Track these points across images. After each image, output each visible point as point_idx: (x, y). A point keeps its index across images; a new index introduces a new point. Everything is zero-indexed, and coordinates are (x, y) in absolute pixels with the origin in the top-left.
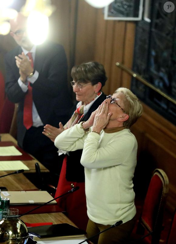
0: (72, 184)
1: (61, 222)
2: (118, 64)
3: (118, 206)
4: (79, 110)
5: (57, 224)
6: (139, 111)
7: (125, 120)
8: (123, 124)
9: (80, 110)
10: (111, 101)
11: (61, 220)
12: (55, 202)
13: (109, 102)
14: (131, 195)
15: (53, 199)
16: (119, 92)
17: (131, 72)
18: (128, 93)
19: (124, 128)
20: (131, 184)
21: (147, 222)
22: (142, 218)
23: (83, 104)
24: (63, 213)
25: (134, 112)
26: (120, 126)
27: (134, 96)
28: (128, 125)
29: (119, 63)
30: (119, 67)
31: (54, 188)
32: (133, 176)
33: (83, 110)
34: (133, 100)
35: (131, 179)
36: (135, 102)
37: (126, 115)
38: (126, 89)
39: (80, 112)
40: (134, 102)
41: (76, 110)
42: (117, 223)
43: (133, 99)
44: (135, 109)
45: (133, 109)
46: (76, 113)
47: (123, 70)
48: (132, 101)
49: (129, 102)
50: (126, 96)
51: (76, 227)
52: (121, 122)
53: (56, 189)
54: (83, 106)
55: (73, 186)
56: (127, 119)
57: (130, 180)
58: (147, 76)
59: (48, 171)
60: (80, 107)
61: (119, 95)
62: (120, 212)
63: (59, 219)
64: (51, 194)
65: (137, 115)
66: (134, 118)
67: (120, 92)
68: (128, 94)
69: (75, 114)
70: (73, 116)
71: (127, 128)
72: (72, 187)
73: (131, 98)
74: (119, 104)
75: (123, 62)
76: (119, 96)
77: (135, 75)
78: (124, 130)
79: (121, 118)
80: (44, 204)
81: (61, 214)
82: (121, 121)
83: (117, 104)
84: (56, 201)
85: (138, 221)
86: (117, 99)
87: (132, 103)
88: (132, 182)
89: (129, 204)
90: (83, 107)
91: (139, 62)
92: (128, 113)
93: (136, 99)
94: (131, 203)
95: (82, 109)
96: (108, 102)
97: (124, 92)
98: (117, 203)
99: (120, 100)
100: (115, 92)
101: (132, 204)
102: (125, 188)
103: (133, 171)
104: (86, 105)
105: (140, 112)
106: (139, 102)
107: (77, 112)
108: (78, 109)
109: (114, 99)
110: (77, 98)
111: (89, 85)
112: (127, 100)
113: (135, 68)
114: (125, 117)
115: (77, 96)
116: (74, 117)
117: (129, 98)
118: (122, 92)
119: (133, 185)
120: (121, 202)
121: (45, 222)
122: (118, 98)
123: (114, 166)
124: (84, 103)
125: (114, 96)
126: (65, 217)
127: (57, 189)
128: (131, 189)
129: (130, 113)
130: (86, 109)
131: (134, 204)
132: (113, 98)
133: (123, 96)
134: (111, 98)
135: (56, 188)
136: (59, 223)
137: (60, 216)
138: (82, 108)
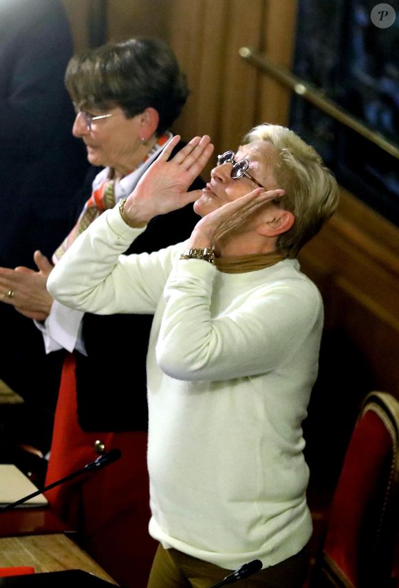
0: (98, 442)
1: (61, 564)
2: (246, 52)
3: (256, 509)
4: (102, 195)
5: (48, 572)
6: (327, 198)
7: (282, 232)
8: (277, 244)
9: (105, 197)
10: (234, 172)
11: (62, 560)
12: (41, 499)
13: (228, 174)
14: (296, 474)
15: (36, 490)
16: (258, 138)
17: (289, 79)
18: (286, 143)
19: (278, 256)
20: (297, 441)
21: (340, 566)
22: (325, 551)
23: (112, 176)
24: (68, 535)
25: (311, 201)
26: (268, 250)
27: (306, 149)
28: (291, 246)
29: (250, 49)
30: (248, 61)
31: (39, 454)
32: (306, 413)
33: (113, 195)
34: (304, 164)
35: (299, 422)
36: (312, 170)
37: (285, 215)
38: (281, 127)
39: (105, 201)
40: (309, 171)
41: (90, 196)
42: (245, 567)
43: (305, 160)
44: (313, 192)
45: (307, 193)
46: (92, 208)
47: (261, 71)
48: (300, 167)
49: (293, 171)
50: (280, 151)
51: (110, 580)
52: (271, 237)
53: (48, 457)
54: (112, 182)
55: (103, 447)
56: (291, 225)
57: (296, 428)
58: (340, 91)
59: (17, 399)
60: (102, 188)
61: (257, 150)
62: (260, 531)
63: (55, 555)
64: (30, 474)
65: (319, 211)
66: (310, 222)
67: (262, 141)
68: (287, 147)
69: (88, 210)
70: (83, 218)
71: (288, 257)
72: (99, 452)
73: (296, 158)
74: (259, 180)
75: (262, 47)
76: (259, 154)
77: (301, 89)
78: (280, 263)
79: (267, 223)
80: (5, 506)
81: (61, 539)
82: (269, 234)
83: (253, 180)
84: (47, 497)
85: (313, 561)
86: (253, 165)
87: (304, 176)
88: (300, 432)
89: (289, 504)
90: (113, 186)
91: (314, 45)
92: (290, 208)
93: (314, 160)
94: (296, 501)
95: (111, 192)
96: (224, 176)
97: (273, 138)
98: (252, 500)
99: (262, 166)
100: (244, 140)
101: (301, 503)
102: (277, 452)
103: (306, 397)
104: (123, 177)
105: (330, 200)
106: (325, 168)
107: (95, 204)
108: (97, 193)
109: (242, 164)
110: (91, 157)
111: (115, 116)
112: (285, 166)
113: (303, 67)
114: (282, 220)
115: (89, 149)
116: (86, 218)
117: (291, 157)
118: (267, 138)
119: (302, 444)
120: (264, 497)
121: (9, 566)
122: (254, 159)
123: (246, 379)
124: (117, 173)
125: (243, 154)
126: (76, 551)
127: (51, 457)
128: (296, 454)
129: (297, 207)
130: (123, 190)
131: (304, 502)
132: (239, 163)
133: (270, 154)
134: (235, 162)
135: (44, 454)
136: (58, 568)
137: (60, 545)
138: (109, 189)
